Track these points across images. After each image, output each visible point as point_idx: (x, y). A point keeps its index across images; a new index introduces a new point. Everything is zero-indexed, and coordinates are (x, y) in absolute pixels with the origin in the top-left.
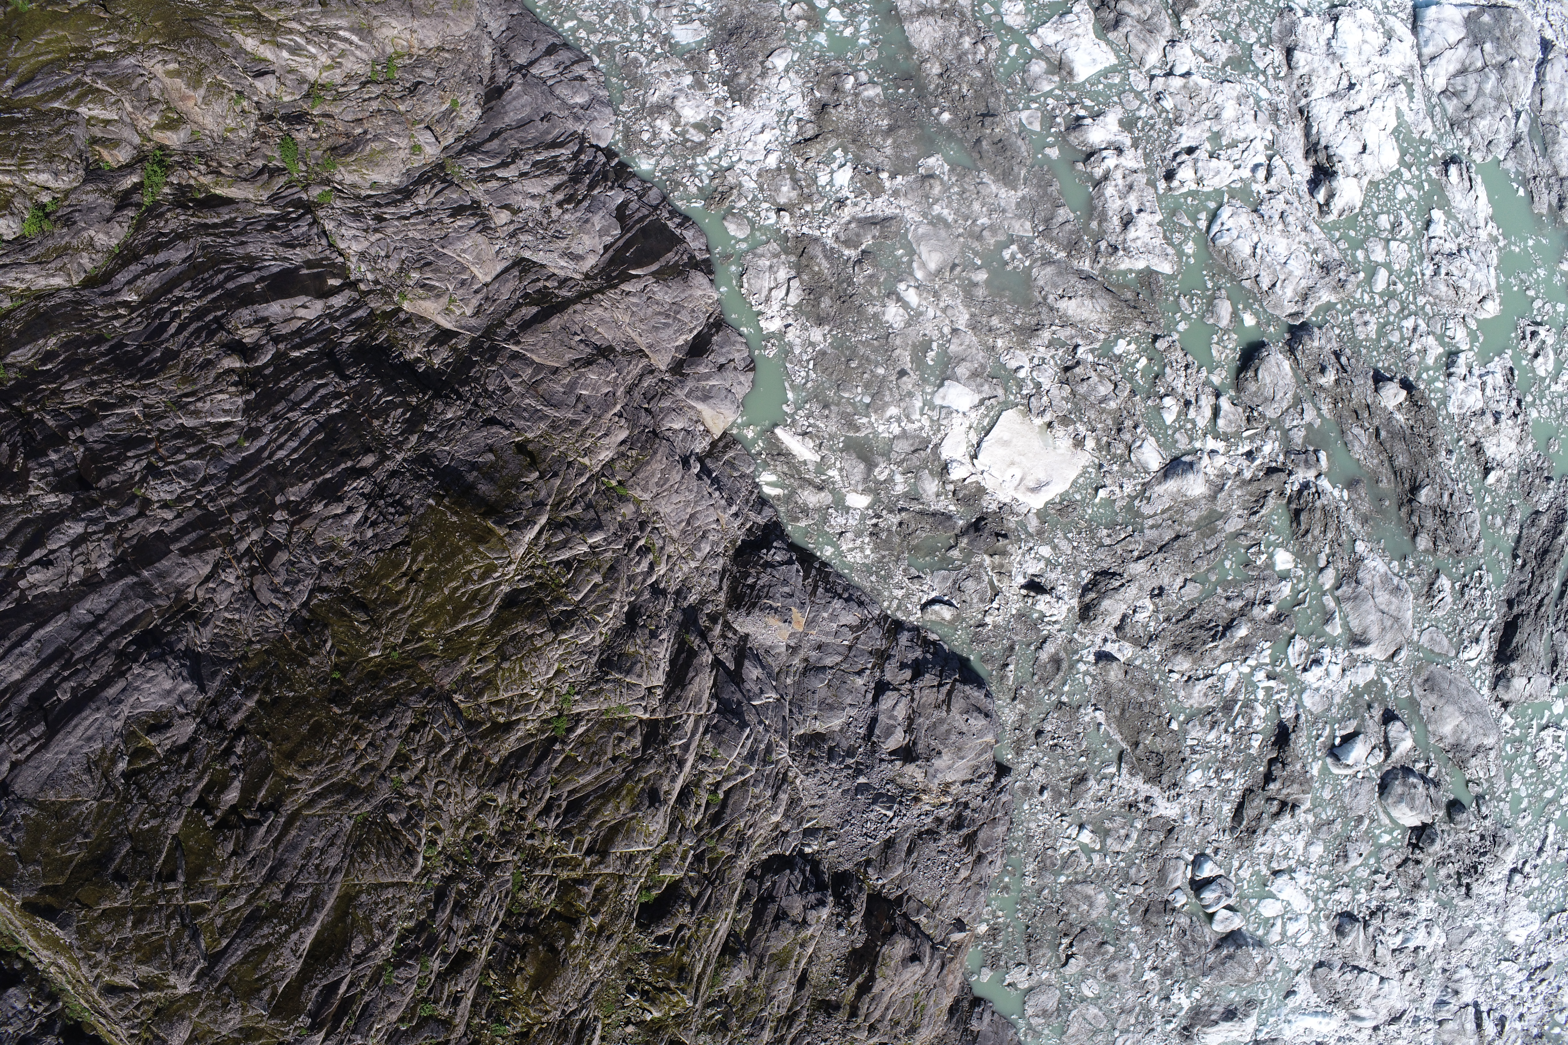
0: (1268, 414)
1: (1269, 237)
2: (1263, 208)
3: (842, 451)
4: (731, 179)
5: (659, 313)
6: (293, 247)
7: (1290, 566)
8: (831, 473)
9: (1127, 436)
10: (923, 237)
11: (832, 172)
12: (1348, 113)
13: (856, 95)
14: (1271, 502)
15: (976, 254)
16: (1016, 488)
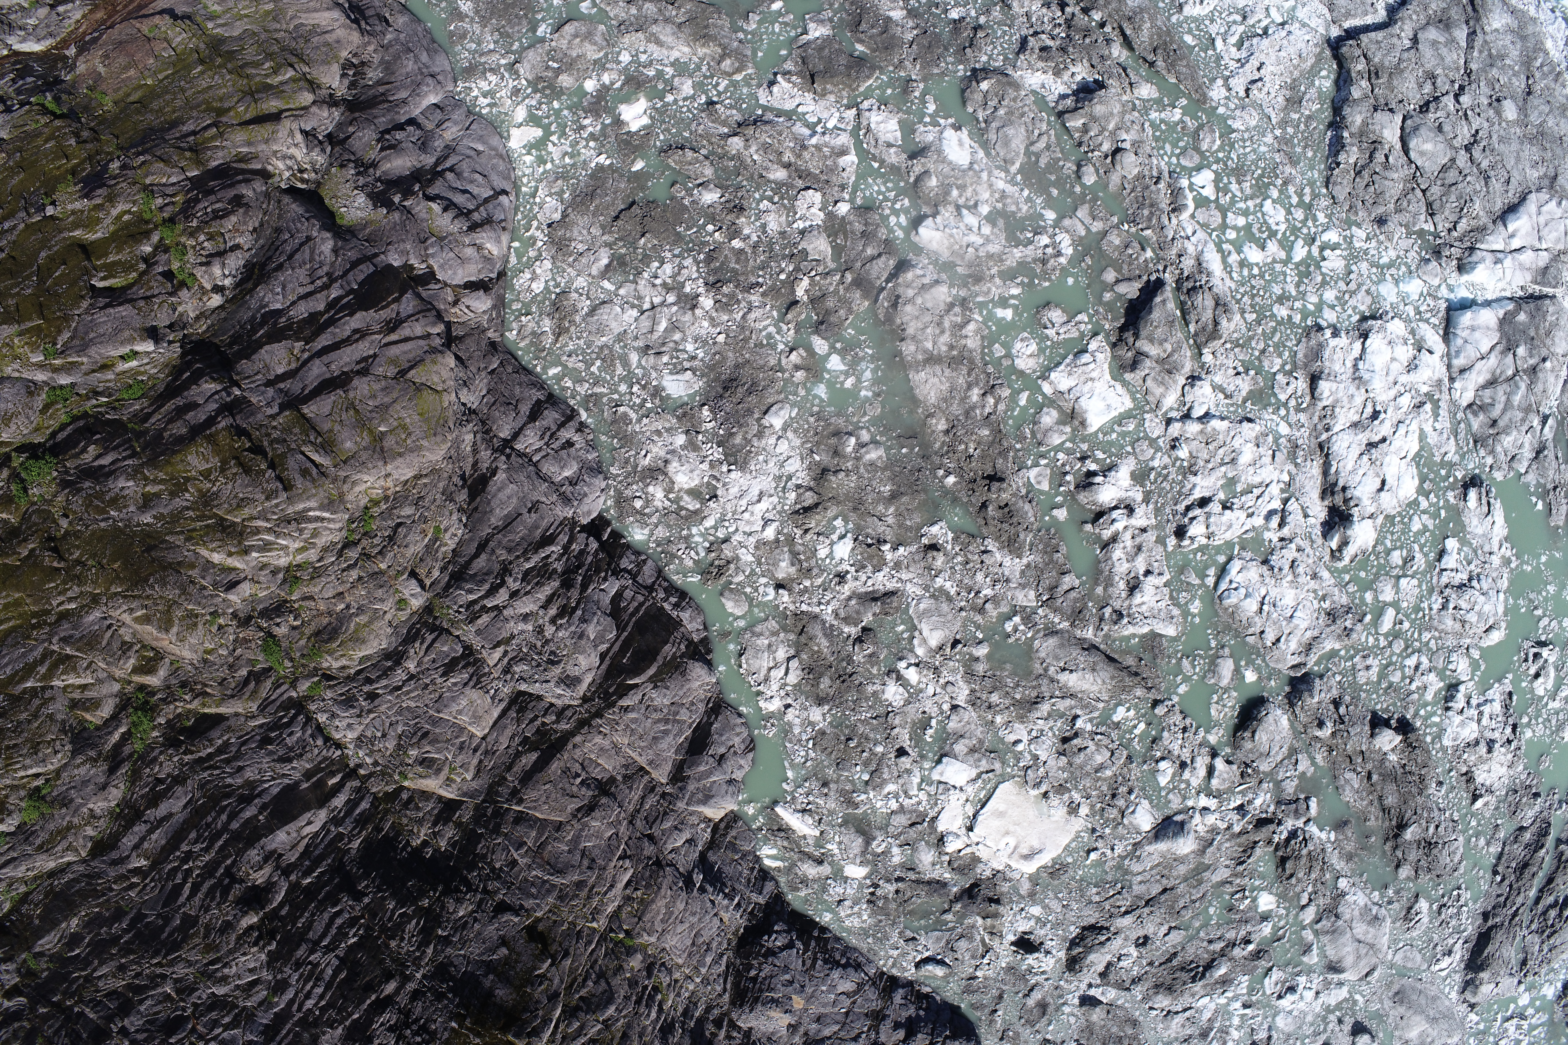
0: (1262, 768)
1: (1278, 590)
2: (1274, 559)
3: (840, 826)
4: (727, 553)
5: (659, 721)
6: (289, 760)
7: (1273, 906)
8: (829, 846)
9: (1121, 803)
10: (925, 611)
11: (832, 544)
12: (1371, 445)
13: (858, 459)
14: (1258, 851)
15: (978, 627)
16: (1010, 856)
